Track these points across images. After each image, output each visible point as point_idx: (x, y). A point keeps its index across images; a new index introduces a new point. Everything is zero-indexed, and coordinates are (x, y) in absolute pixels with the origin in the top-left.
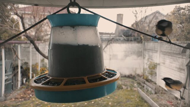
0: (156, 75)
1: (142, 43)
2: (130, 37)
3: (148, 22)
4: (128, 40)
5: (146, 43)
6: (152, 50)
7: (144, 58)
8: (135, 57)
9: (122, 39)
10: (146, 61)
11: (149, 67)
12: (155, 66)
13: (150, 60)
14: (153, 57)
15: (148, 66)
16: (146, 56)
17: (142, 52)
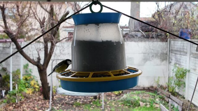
0: (185, 87)
1: (167, 41)
2: (150, 33)
3: (174, 12)
4: (148, 37)
5: (172, 42)
6: (180, 51)
7: (170, 63)
8: (157, 61)
9: (139, 34)
10: (172, 67)
11: (176, 75)
12: (184, 73)
13: (177, 65)
14: (181, 61)
15: (174, 74)
16: (172, 60)
17: (167, 54)
